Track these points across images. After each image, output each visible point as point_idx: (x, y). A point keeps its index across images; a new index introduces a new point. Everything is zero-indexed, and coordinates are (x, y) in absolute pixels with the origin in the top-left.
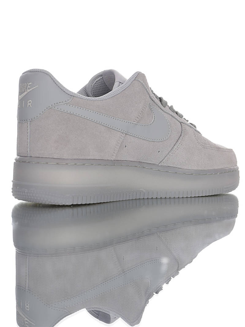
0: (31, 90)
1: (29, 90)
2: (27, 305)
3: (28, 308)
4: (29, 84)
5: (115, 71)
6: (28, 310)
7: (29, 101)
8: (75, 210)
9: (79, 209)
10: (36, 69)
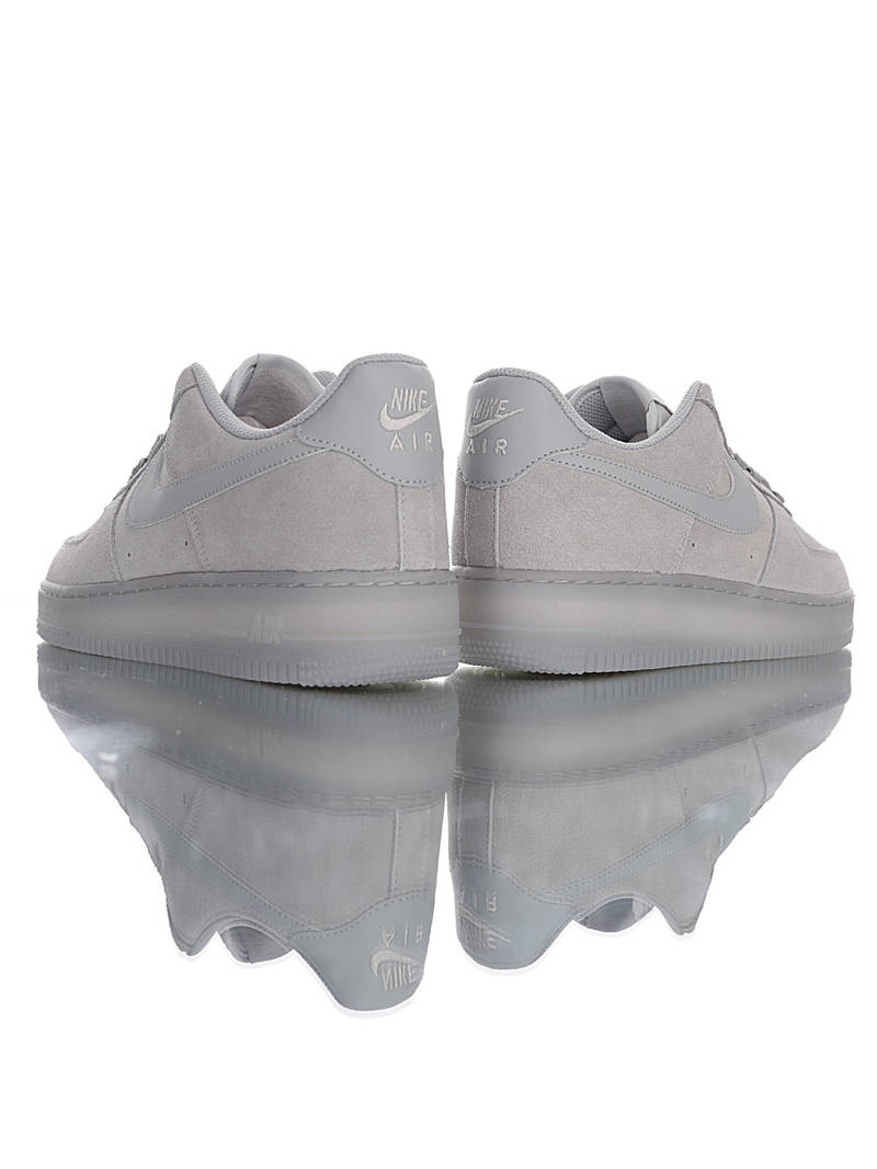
0: (506, 415)
1: (501, 417)
2: (492, 900)
3: (492, 907)
4: (501, 402)
5: (634, 381)
6: (494, 910)
7: (501, 441)
8: (590, 685)
9: (600, 685)
10: (519, 371)
